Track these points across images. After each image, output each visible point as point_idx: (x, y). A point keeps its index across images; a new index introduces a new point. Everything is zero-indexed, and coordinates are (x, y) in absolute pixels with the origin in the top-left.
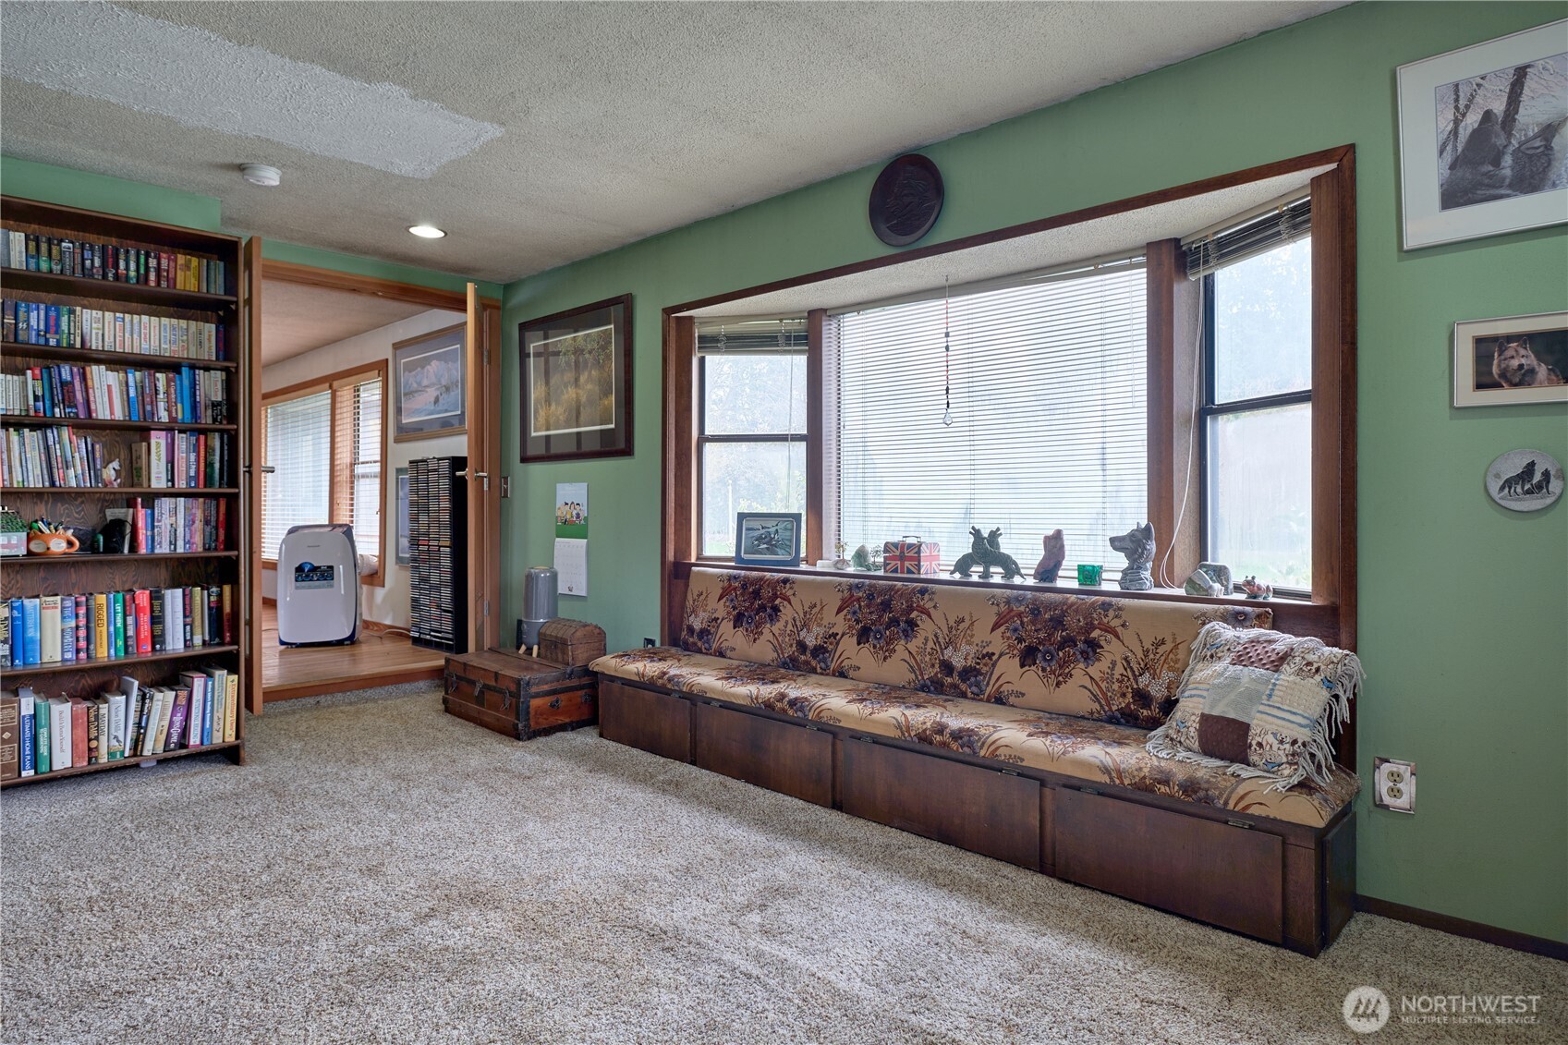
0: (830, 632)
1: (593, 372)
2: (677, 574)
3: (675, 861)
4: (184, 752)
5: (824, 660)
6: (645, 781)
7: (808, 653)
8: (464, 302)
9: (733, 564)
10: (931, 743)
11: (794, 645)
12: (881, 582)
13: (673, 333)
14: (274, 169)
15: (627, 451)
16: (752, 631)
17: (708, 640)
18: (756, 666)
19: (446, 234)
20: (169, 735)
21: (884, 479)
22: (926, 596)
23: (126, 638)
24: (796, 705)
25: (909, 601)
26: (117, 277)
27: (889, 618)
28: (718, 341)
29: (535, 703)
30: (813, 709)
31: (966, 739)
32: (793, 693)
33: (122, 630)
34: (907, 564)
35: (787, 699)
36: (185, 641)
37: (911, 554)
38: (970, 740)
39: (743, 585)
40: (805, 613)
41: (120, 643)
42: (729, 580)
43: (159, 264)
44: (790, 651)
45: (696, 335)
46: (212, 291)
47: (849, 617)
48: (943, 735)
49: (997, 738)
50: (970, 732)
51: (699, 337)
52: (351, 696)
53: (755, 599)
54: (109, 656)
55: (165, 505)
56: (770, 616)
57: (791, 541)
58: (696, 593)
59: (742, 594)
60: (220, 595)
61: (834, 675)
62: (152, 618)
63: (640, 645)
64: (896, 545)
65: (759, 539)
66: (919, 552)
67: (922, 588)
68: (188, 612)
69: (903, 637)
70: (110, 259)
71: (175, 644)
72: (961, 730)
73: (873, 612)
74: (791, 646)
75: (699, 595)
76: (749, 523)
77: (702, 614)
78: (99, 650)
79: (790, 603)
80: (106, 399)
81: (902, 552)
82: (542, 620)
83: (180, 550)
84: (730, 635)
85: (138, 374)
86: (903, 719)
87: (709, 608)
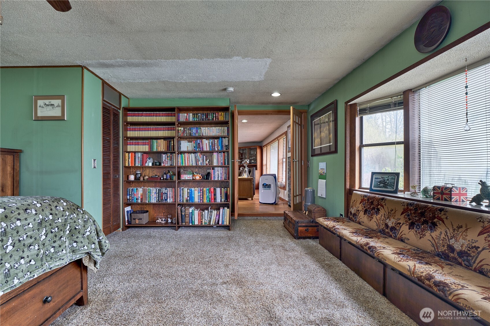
0: (398, 222)
1: (327, 127)
2: (349, 193)
3: (303, 293)
4: (218, 225)
5: (395, 233)
6: (319, 262)
7: (389, 229)
8: (290, 112)
9: (368, 191)
10: (424, 283)
11: (384, 225)
12: (422, 203)
13: (348, 110)
14: (231, 88)
15: (336, 152)
16: (370, 217)
17: (356, 217)
18: (371, 230)
19: (281, 94)
20: (215, 221)
21: (442, 158)
22: (443, 213)
23: (209, 198)
24: (371, 249)
25: (434, 213)
26: (208, 120)
27: (423, 220)
28: (366, 110)
29: (300, 228)
30: (376, 252)
31: (441, 287)
32: (372, 244)
33: (208, 196)
34: (444, 196)
35: (368, 246)
36: (220, 200)
37: (447, 192)
38: (443, 289)
39: (368, 199)
40: (389, 213)
41: (208, 199)
42: (364, 197)
43: (216, 115)
44: (382, 227)
45: (358, 109)
46: (226, 120)
47: (406, 217)
48: (430, 281)
49: (460, 293)
50: (445, 285)
51: (359, 110)
52: (265, 218)
53: (372, 205)
54: (206, 202)
55: (216, 169)
56: (376, 212)
57: (394, 183)
58: (353, 200)
59: (367, 203)
60: (227, 190)
61: (399, 240)
62: (214, 194)
63: (338, 216)
64: (439, 187)
65: (380, 182)
66: (451, 191)
67: (441, 208)
68: (221, 194)
69: (430, 230)
70: (207, 116)
71: (218, 200)
72: (440, 282)
73: (416, 216)
74: (383, 225)
75: (354, 201)
76: (376, 176)
77: (354, 208)
78: (204, 200)
79: (383, 208)
80: (206, 146)
81: (442, 191)
82: (309, 204)
83: (219, 179)
84: (363, 217)
85: (212, 140)
86: (413, 268)
87: (357, 206)
